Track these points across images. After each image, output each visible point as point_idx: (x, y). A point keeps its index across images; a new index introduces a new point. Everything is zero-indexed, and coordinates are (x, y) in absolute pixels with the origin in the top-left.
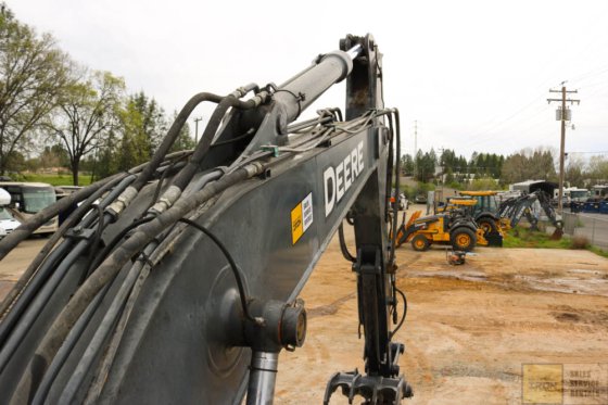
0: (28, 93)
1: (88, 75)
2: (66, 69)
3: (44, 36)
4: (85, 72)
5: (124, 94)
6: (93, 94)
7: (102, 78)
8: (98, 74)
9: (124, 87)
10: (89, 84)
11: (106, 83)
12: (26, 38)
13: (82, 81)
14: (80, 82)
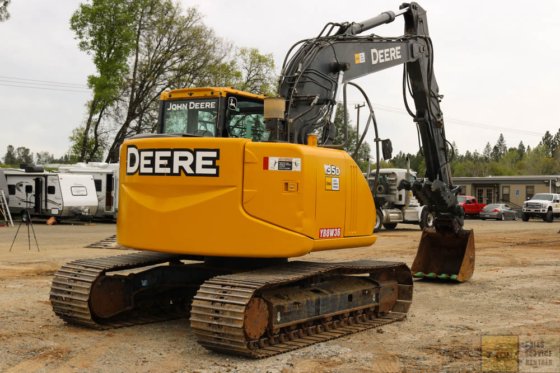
0: (170, 74)
1: (232, 53)
2: (210, 47)
3: (188, 11)
4: (230, 50)
5: (273, 75)
6: (238, 75)
7: (248, 56)
8: (243, 52)
9: (273, 66)
10: (233, 63)
11: (253, 62)
12: (170, 14)
13: (226, 61)
14: (223, 61)
